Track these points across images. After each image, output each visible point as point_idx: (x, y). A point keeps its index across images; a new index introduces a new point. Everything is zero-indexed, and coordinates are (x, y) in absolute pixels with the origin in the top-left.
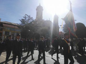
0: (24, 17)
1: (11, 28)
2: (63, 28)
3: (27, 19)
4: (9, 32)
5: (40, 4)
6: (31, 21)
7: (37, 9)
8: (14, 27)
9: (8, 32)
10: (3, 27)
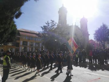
0: (47, 23)
1: (29, 37)
2: (94, 35)
3: (50, 26)
5: (63, 4)
7: (59, 12)
8: (34, 35)
9: (26, 42)
10: (20, 36)
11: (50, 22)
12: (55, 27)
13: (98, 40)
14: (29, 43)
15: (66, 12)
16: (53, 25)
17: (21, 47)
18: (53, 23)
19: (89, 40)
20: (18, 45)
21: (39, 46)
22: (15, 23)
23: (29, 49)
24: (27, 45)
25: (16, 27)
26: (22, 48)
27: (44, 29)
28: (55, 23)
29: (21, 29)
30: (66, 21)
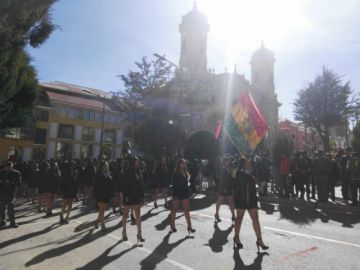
0: (141, 62)
1: (80, 109)
3: (153, 73)
4: (72, 127)
5: (195, 3)
7: (182, 28)
9: (68, 126)
10: (50, 106)
11: (151, 59)
12: (170, 77)
13: (307, 121)
14: (79, 132)
15: (206, 29)
16: (162, 72)
17: (51, 144)
18: (162, 65)
19: (280, 121)
20: (41, 136)
21: (114, 141)
22: (32, 63)
23: (79, 151)
24: (72, 137)
25: (35, 75)
26: (54, 148)
27: (132, 83)
28: (167, 65)
29: (51, 84)
30: (205, 57)
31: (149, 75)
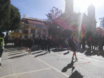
0: (51, 10)
1: (37, 25)
2: (102, 22)
6: (59, 15)
8: (40, 23)
10: (28, 24)
21: (46, 34)
24: (35, 32)
27: (49, 16)
29: (29, 18)
30: (73, 8)
31: (54, 14)
